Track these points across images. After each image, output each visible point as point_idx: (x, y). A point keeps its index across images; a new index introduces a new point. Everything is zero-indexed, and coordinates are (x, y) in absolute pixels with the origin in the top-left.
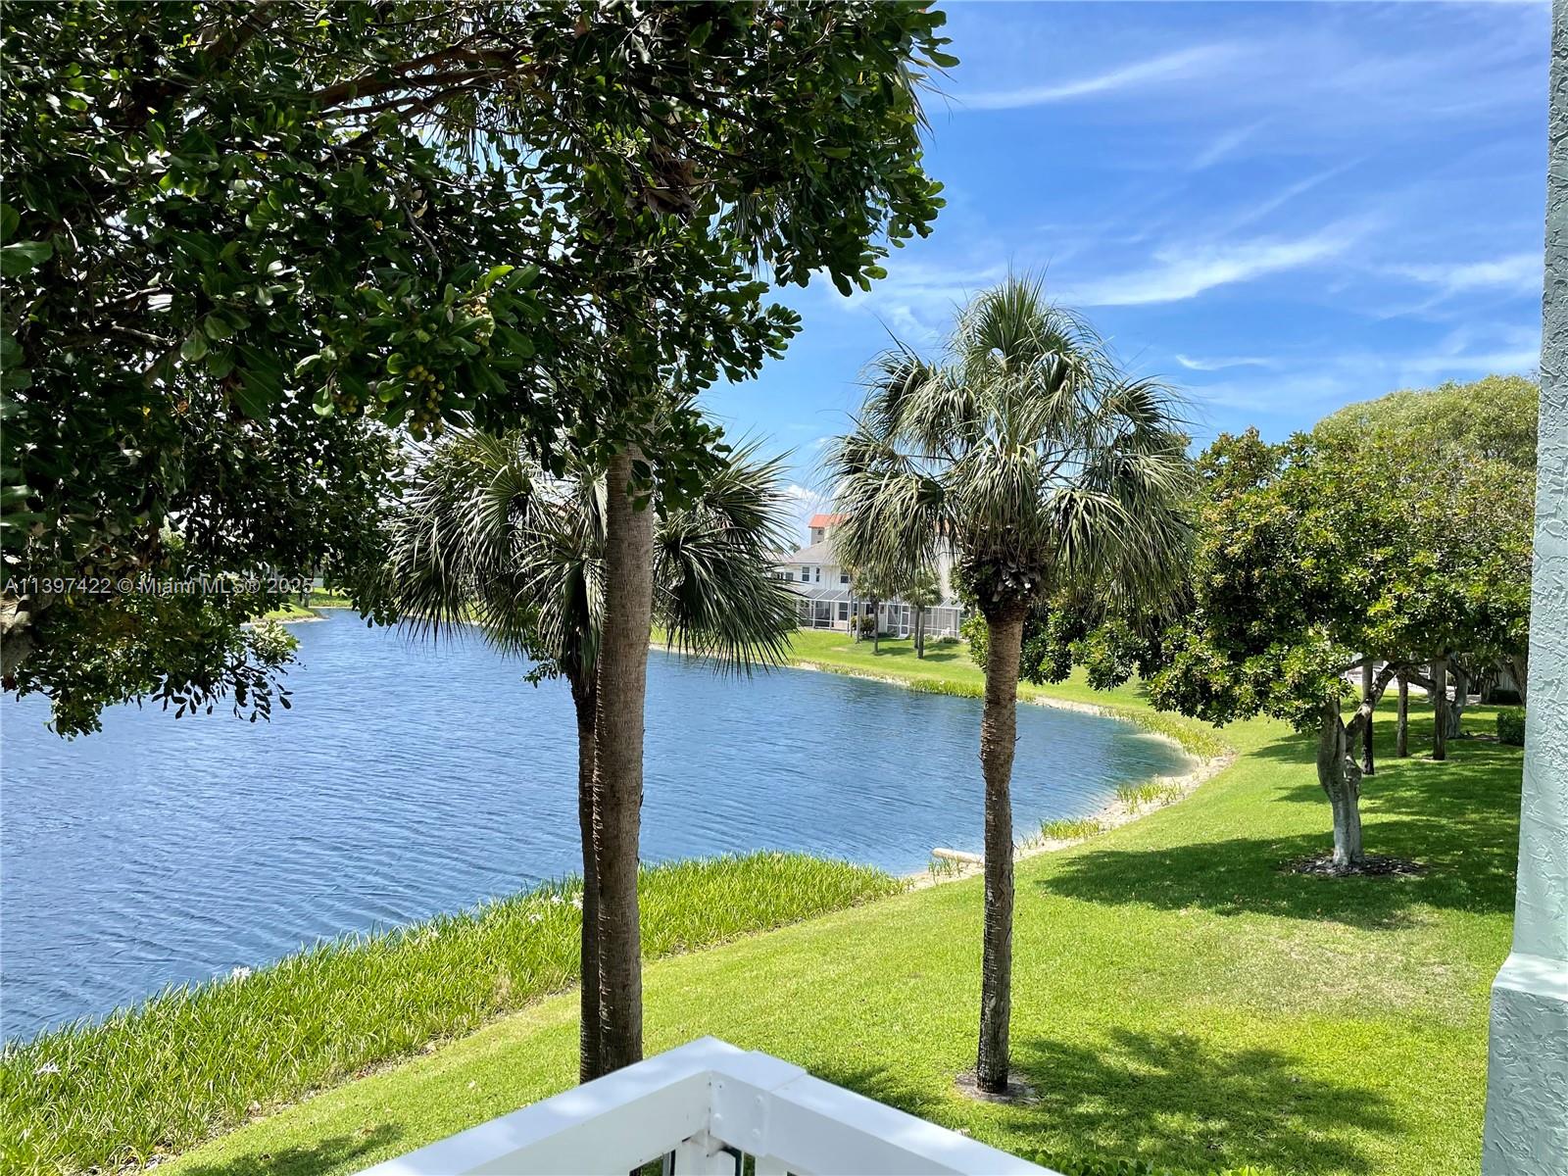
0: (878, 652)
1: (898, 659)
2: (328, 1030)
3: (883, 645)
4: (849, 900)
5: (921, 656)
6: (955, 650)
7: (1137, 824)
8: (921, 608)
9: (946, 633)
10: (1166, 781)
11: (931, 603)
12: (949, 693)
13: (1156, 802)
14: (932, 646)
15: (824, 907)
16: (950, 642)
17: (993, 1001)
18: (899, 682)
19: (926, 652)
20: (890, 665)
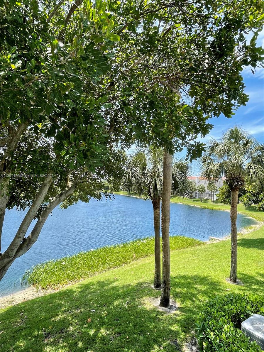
0: (194, 201)
1: (197, 202)
2: (106, 261)
3: (194, 200)
4: (195, 245)
5: (202, 202)
6: (208, 201)
7: (250, 234)
8: (202, 193)
9: (206, 198)
10: (254, 226)
11: (204, 192)
12: (208, 209)
13: (252, 230)
14: (204, 200)
15: (190, 246)
16: (207, 199)
17: (234, 265)
18: (198, 206)
19: (203, 201)
20: (195, 203)
